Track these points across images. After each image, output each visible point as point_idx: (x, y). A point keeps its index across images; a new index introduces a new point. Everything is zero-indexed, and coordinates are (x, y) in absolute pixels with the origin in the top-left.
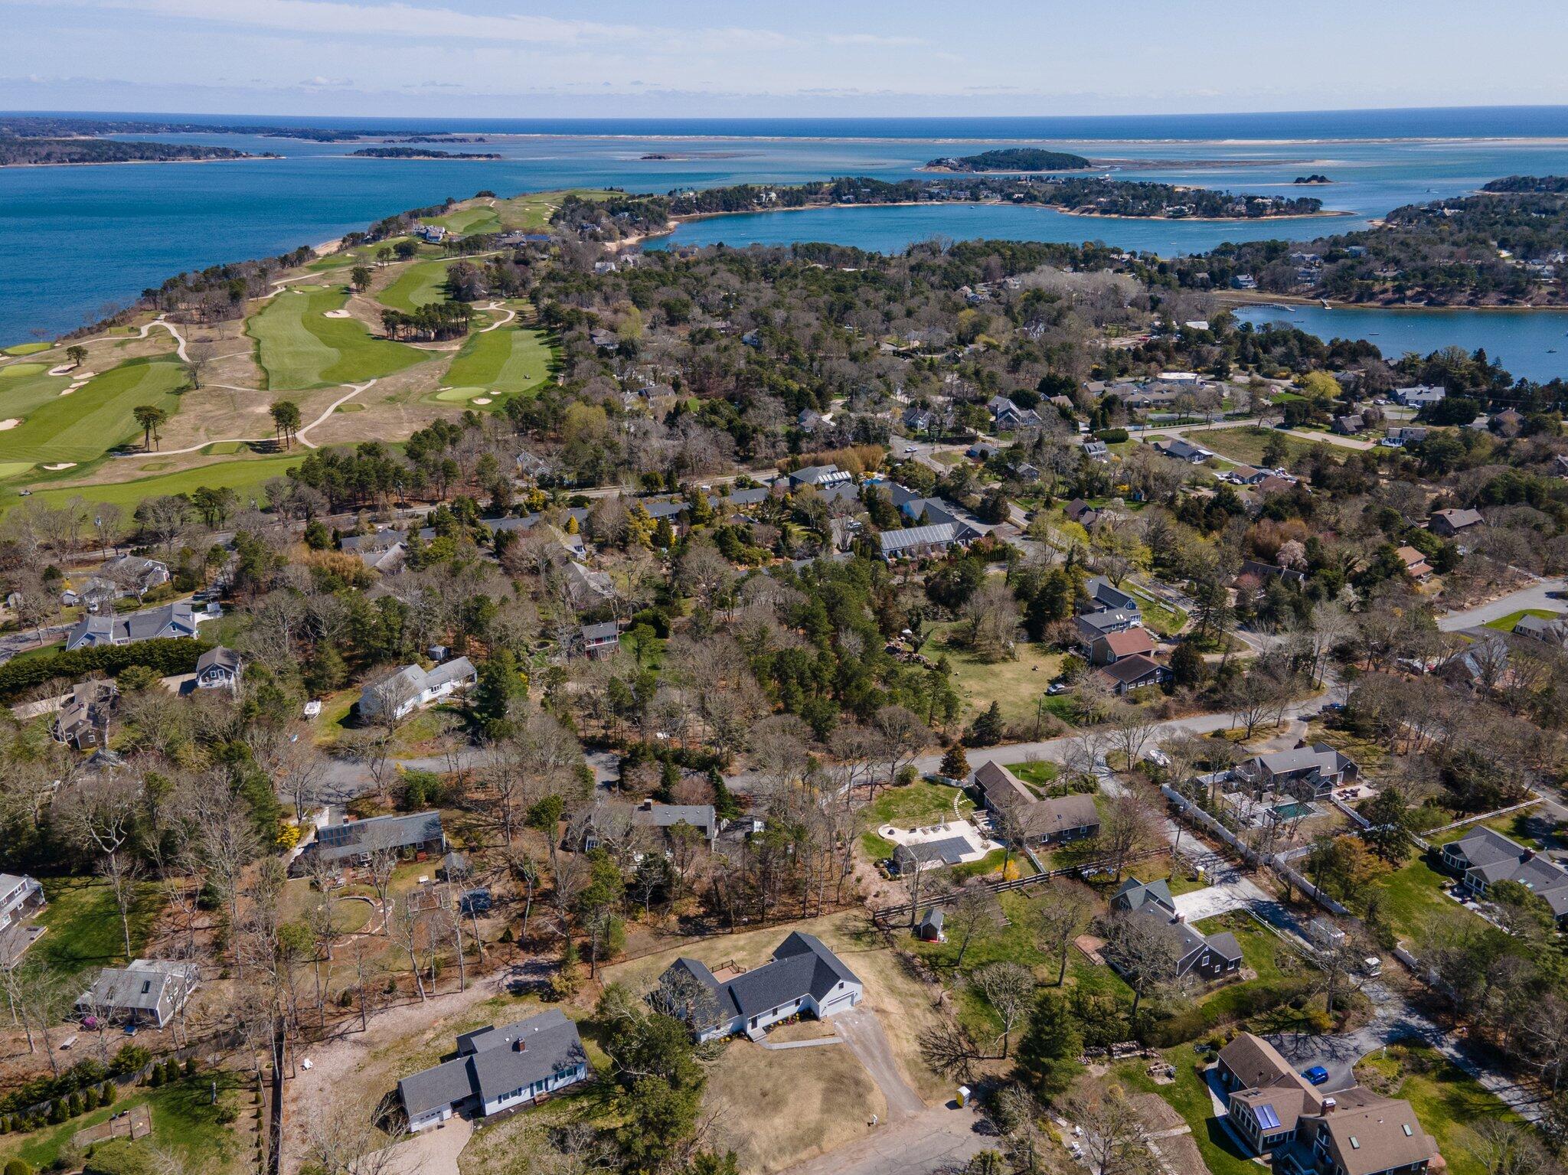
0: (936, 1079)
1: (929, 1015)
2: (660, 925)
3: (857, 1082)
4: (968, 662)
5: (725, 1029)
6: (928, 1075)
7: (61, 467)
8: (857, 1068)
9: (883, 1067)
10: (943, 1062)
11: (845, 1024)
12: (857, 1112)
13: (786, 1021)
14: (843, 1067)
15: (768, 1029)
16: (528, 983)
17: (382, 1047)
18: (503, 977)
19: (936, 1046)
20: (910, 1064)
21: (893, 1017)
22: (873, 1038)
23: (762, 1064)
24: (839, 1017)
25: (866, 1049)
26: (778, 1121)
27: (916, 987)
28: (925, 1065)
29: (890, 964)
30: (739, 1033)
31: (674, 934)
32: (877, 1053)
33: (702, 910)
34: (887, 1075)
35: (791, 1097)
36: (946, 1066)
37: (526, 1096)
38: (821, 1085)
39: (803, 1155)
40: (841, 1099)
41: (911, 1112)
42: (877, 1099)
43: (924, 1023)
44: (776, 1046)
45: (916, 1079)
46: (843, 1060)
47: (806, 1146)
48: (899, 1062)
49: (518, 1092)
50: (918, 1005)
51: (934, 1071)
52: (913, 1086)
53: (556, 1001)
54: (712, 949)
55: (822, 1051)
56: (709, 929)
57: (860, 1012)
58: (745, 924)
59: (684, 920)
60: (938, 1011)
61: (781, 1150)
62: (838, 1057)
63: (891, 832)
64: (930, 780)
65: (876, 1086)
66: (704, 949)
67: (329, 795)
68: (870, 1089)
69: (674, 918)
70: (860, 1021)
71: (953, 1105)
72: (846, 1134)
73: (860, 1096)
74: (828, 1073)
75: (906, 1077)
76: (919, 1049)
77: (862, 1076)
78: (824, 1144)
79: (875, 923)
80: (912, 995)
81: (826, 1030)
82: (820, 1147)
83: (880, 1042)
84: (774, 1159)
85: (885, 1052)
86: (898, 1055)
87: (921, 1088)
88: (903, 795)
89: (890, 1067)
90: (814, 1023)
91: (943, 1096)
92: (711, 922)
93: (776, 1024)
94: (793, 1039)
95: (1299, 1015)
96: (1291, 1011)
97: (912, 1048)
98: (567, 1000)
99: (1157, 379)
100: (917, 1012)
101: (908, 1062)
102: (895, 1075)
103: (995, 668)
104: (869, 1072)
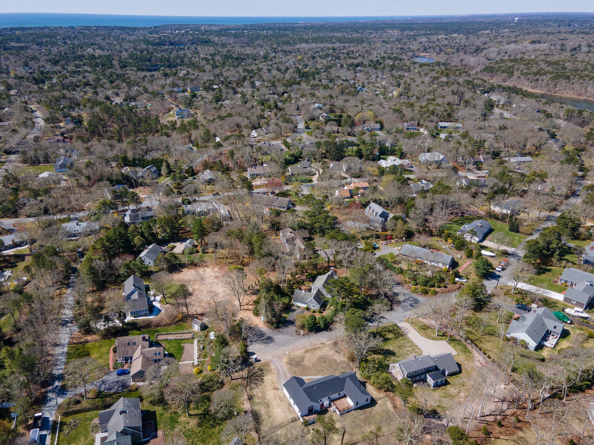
1: (255, 393)
3: (291, 364)
6: (265, 368)
8: (290, 369)
9: (280, 370)
12: (293, 357)
14: (295, 369)
19: (258, 380)
21: (272, 388)
22: (282, 378)
23: (325, 371)
26: (320, 354)
27: (256, 408)
28: (264, 372)
29: (264, 423)
32: (281, 374)
35: (315, 360)
38: (304, 364)
40: (298, 360)
41: (274, 359)
43: (258, 390)
48: (274, 371)
50: (259, 398)
51: (261, 370)
60: (251, 396)
61: (319, 348)
68: (287, 363)
76: (265, 378)
77: (289, 366)
78: (305, 350)
80: (259, 403)
83: (280, 377)
84: (321, 346)
87: (269, 365)
97: (268, 378)
100: (260, 395)
101: (271, 371)
102: (277, 367)
104: (286, 368)
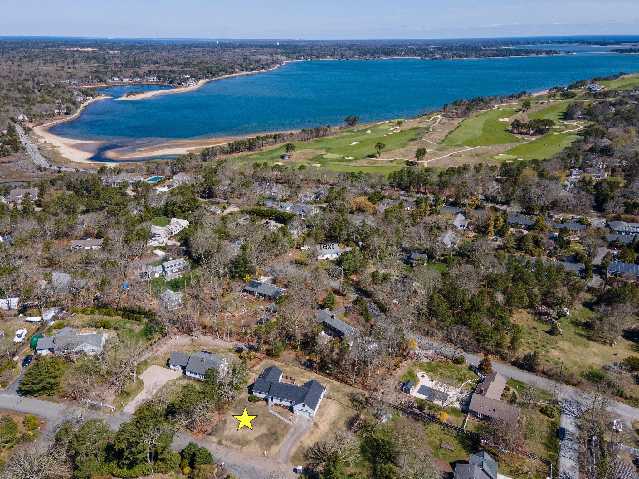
0: (302, 458)
1: (333, 439)
2: (300, 357)
3: (277, 439)
4: (582, 335)
5: (263, 396)
6: (302, 455)
7: (350, 158)
8: (283, 436)
9: (292, 441)
10: (313, 456)
11: (300, 420)
12: (265, 447)
13: (284, 407)
14: (279, 431)
15: (276, 405)
17: (194, 344)
18: (241, 345)
19: (319, 450)
20: (301, 448)
21: (318, 430)
22: (301, 431)
23: (261, 413)
24: (301, 417)
25: (295, 432)
27: (344, 428)
28: (305, 452)
30: (266, 400)
31: (300, 362)
32: (296, 436)
33: (319, 360)
34: (289, 445)
36: (311, 458)
37: (198, 376)
38: (266, 431)
39: (234, 446)
40: (265, 440)
41: (280, 461)
42: (275, 449)
43: (327, 440)
44: (271, 411)
45: (296, 453)
46: (283, 430)
47: (238, 444)
48: (298, 444)
49: (196, 374)
51: (305, 456)
52: (292, 454)
54: (302, 373)
55: (281, 422)
56: (312, 367)
57: (309, 421)
58: (326, 373)
59: (310, 360)
61: (231, 439)
62: (282, 428)
63: (423, 376)
64: (470, 368)
65: (281, 445)
66: (300, 372)
67: (276, 274)
68: (278, 444)
69: (307, 358)
70: (305, 423)
72: (254, 451)
73: (272, 443)
74: (273, 430)
75: (294, 449)
76: (311, 446)
77: (281, 439)
78: (244, 448)
79: (367, 401)
80: (338, 429)
81: (292, 418)
82: (242, 448)
83: (301, 433)
84: (226, 440)
85: (298, 438)
86: (301, 442)
87: (293, 457)
88: (450, 367)
89: (293, 443)
90: (292, 413)
91: (297, 465)
92: (316, 366)
93: (280, 405)
94: (279, 413)
97: (310, 444)
100: (331, 435)
101: (301, 446)
102: (291, 447)
103: (591, 343)
104: (285, 439)
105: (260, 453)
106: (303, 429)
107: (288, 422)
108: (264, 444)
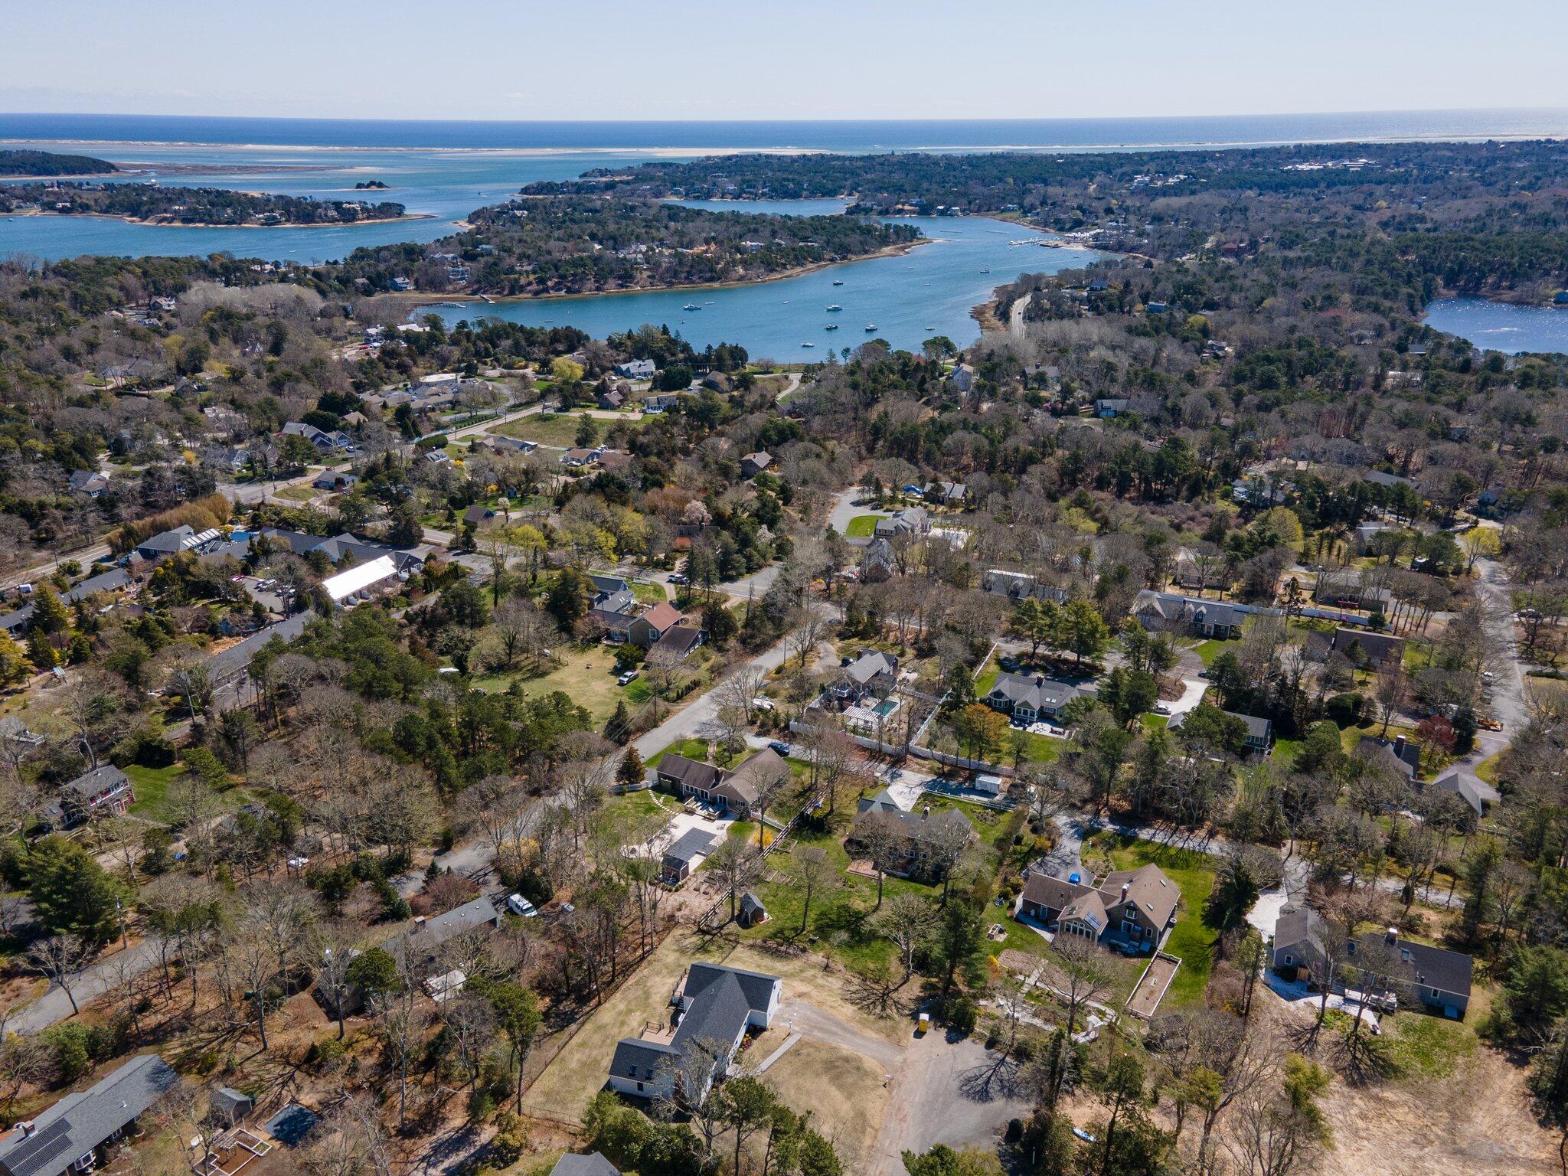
0: (888, 1022)
1: (830, 979)
3: (846, 1060)
8: (832, 1048)
9: (849, 1036)
10: (879, 1008)
11: (788, 1020)
12: (869, 1082)
13: (744, 1044)
15: (736, 1062)
16: (462, 1164)
19: (861, 999)
20: (862, 1022)
25: (821, 1029)
27: (796, 963)
29: (756, 957)
31: (552, 1034)
32: (833, 1028)
33: (547, 1000)
34: (857, 1040)
36: (884, 1009)
38: (825, 1079)
39: (867, 1141)
41: (899, 1058)
42: (870, 1063)
43: (834, 986)
44: (758, 1071)
45: (879, 1031)
46: (817, 1049)
47: (862, 1132)
50: (814, 976)
51: (882, 1018)
52: (881, 1037)
53: (516, 1159)
55: (795, 1052)
56: (573, 1012)
57: (789, 1005)
58: (599, 990)
59: (544, 1018)
60: (831, 972)
62: (812, 1050)
63: (633, 851)
64: (619, 792)
65: (860, 1054)
68: (859, 1059)
70: (796, 1012)
71: (919, 1034)
72: (879, 1103)
73: (858, 1069)
74: (818, 1066)
75: (871, 1034)
77: (844, 1053)
79: (704, 932)
80: (801, 971)
81: (781, 1033)
82: (872, 1127)
83: (828, 1019)
85: (838, 1024)
86: (847, 1020)
88: (607, 815)
89: (854, 1033)
90: (765, 1034)
91: (907, 1033)
92: (566, 1006)
93: (739, 1053)
94: (764, 1055)
95: (1026, 849)
96: (1018, 848)
97: (849, 1009)
98: (525, 1151)
99: (421, 384)
100: (819, 981)
101: (860, 1022)
102: (863, 1038)
103: (555, 676)
104: (845, 1047)
105: (883, 1091)
106: (814, 1016)
107: (791, 1042)
108: (861, 1083)
